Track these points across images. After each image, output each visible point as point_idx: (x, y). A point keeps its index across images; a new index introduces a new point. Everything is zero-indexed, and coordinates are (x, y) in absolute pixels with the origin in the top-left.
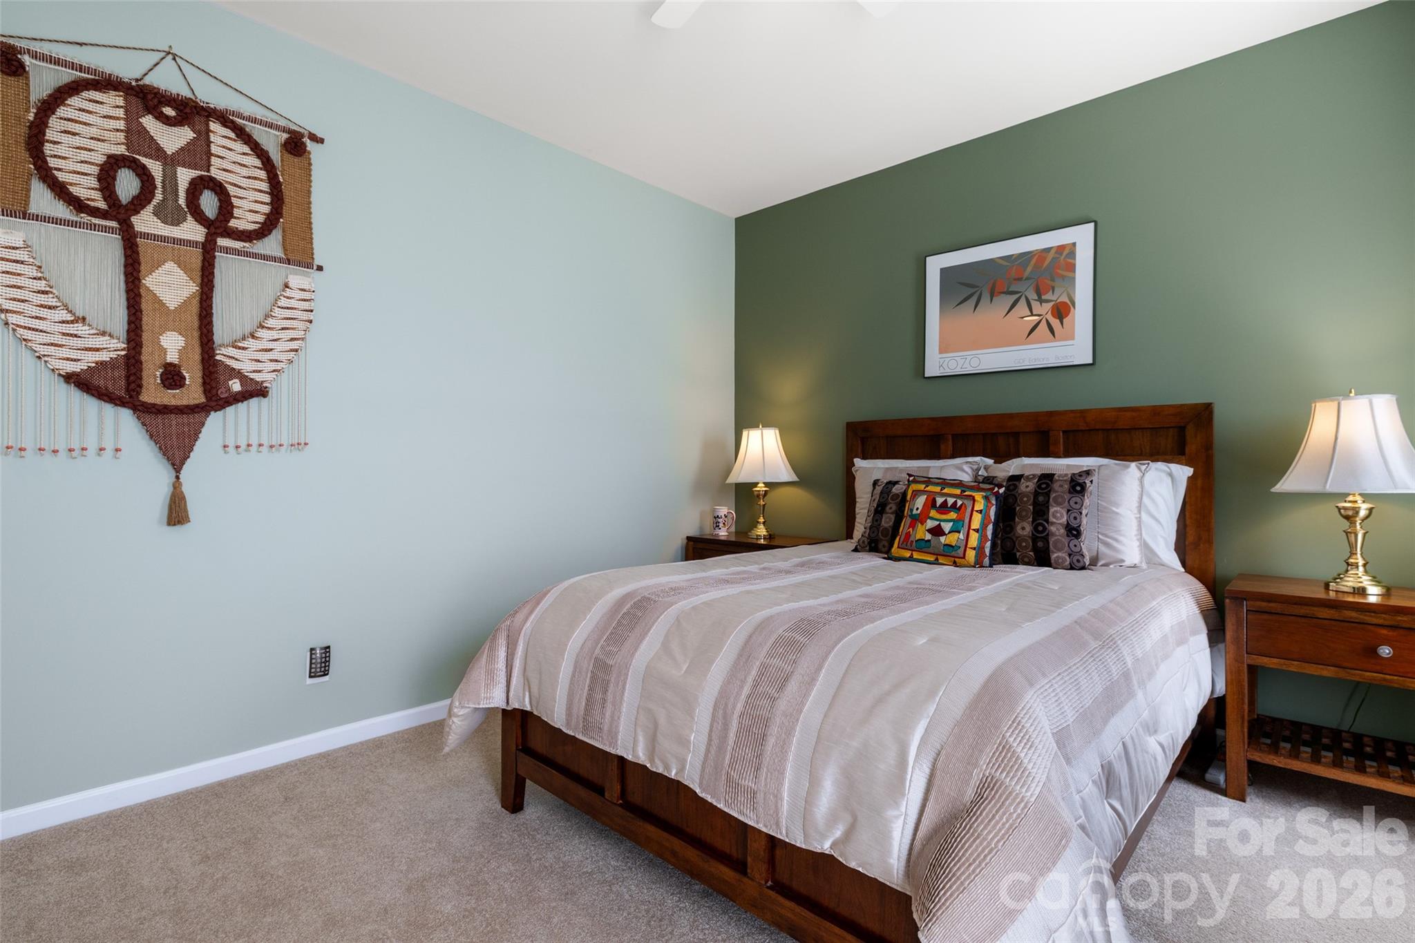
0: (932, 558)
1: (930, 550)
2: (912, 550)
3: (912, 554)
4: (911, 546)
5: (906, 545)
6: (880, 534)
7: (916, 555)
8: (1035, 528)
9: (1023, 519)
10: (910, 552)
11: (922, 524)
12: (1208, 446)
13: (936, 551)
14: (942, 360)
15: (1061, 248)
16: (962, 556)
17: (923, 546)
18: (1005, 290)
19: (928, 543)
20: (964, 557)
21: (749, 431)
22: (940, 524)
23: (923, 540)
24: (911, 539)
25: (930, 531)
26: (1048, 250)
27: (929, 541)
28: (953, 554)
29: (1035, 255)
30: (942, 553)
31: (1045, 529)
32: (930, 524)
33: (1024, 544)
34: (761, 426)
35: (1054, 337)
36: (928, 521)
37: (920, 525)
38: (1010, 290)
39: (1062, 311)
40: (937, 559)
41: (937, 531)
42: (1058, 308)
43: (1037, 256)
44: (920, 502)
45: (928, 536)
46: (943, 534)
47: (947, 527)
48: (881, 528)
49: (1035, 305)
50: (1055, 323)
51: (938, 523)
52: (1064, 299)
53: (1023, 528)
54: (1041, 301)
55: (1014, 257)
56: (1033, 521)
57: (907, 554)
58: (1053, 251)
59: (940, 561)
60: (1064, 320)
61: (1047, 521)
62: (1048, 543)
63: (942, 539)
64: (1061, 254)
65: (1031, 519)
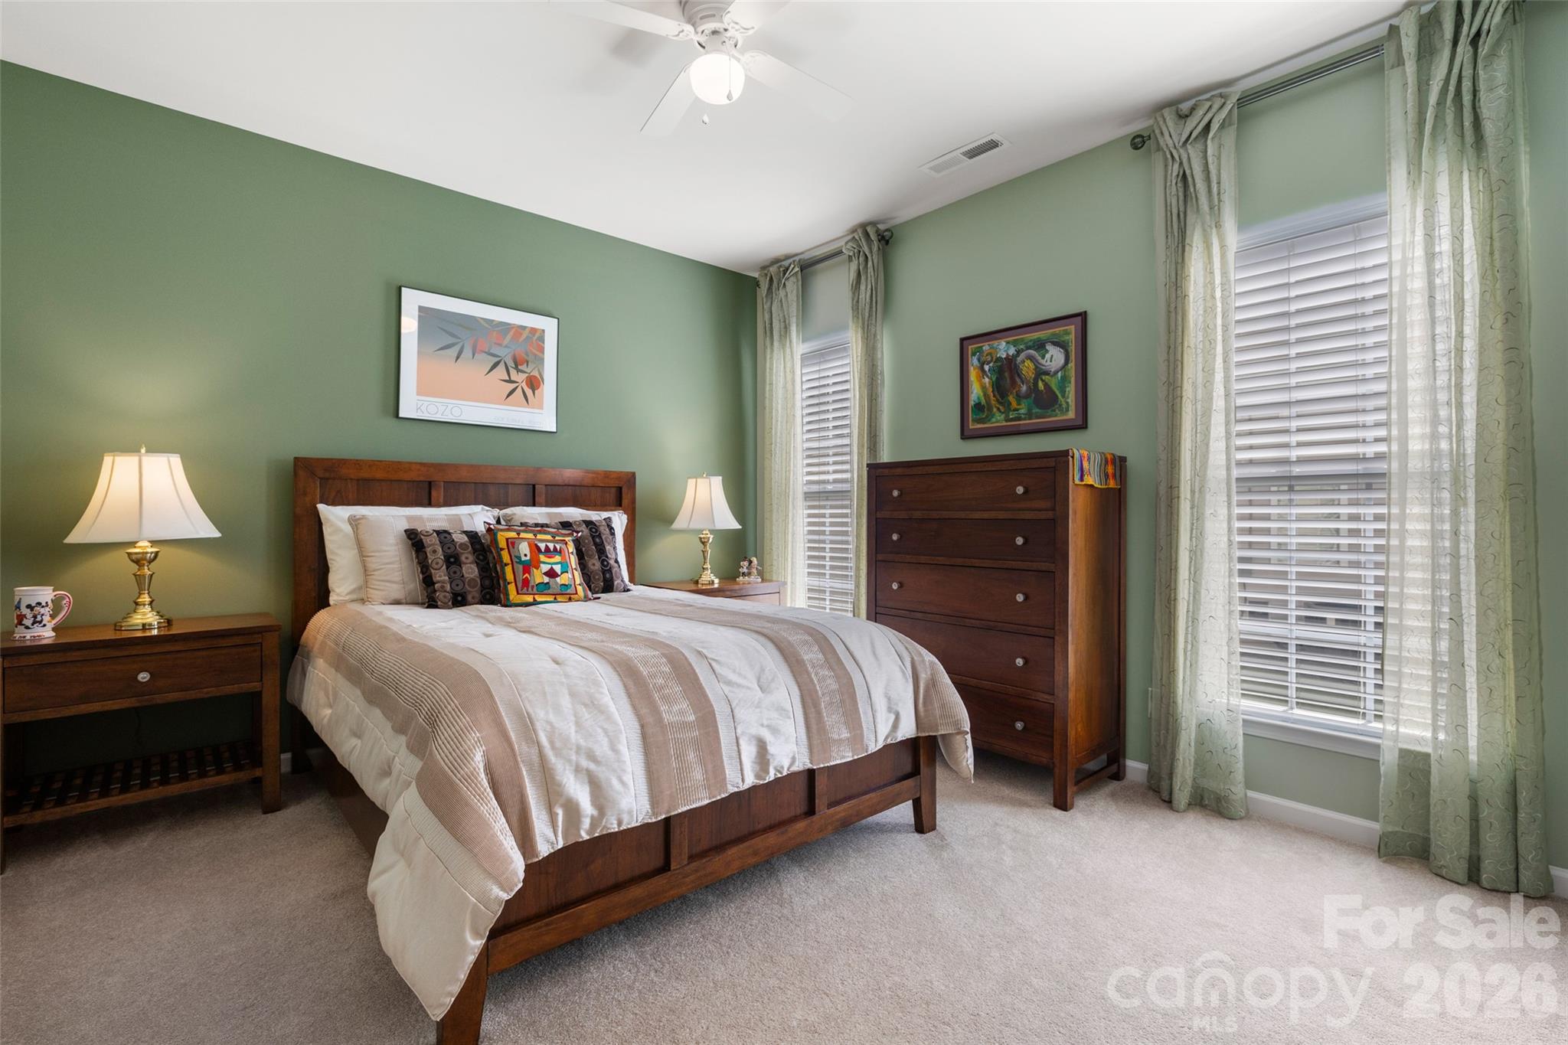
0: (551, 598)
1: (550, 591)
2: (534, 594)
3: (534, 598)
4: (532, 590)
5: (527, 590)
6: (467, 586)
7: (539, 598)
8: (602, 563)
9: (591, 557)
10: (532, 596)
11: (537, 569)
12: (633, 501)
13: (555, 592)
14: (420, 403)
15: (533, 331)
16: (575, 592)
17: (543, 588)
18: (487, 350)
19: (547, 586)
20: (576, 594)
21: (114, 456)
22: (552, 567)
23: (543, 583)
24: (532, 583)
25: (547, 574)
26: (524, 328)
27: (548, 583)
28: (569, 591)
29: (513, 328)
30: (560, 592)
31: (608, 563)
32: (545, 568)
33: (597, 577)
34: (143, 451)
35: (527, 402)
36: (542, 565)
37: (535, 570)
38: (491, 351)
39: (534, 383)
40: (555, 598)
41: (551, 574)
42: (531, 381)
43: (514, 330)
44: (524, 549)
45: (546, 579)
46: (557, 576)
47: (558, 569)
48: (467, 580)
49: (513, 372)
50: (529, 392)
51: (550, 566)
52: (535, 373)
53: (594, 565)
54: (518, 371)
55: (494, 323)
56: (599, 558)
57: (530, 599)
58: (527, 331)
59: (559, 600)
60: (536, 391)
61: (607, 557)
62: (612, 574)
63: (558, 579)
64: (534, 335)
65: (597, 557)
